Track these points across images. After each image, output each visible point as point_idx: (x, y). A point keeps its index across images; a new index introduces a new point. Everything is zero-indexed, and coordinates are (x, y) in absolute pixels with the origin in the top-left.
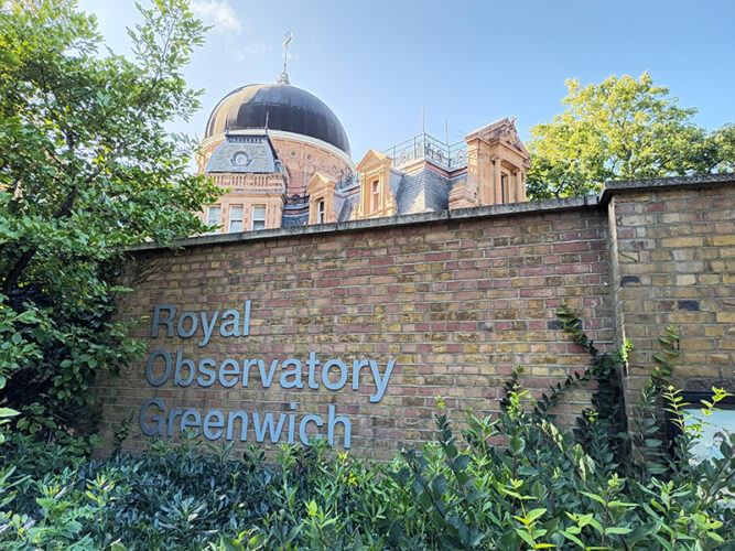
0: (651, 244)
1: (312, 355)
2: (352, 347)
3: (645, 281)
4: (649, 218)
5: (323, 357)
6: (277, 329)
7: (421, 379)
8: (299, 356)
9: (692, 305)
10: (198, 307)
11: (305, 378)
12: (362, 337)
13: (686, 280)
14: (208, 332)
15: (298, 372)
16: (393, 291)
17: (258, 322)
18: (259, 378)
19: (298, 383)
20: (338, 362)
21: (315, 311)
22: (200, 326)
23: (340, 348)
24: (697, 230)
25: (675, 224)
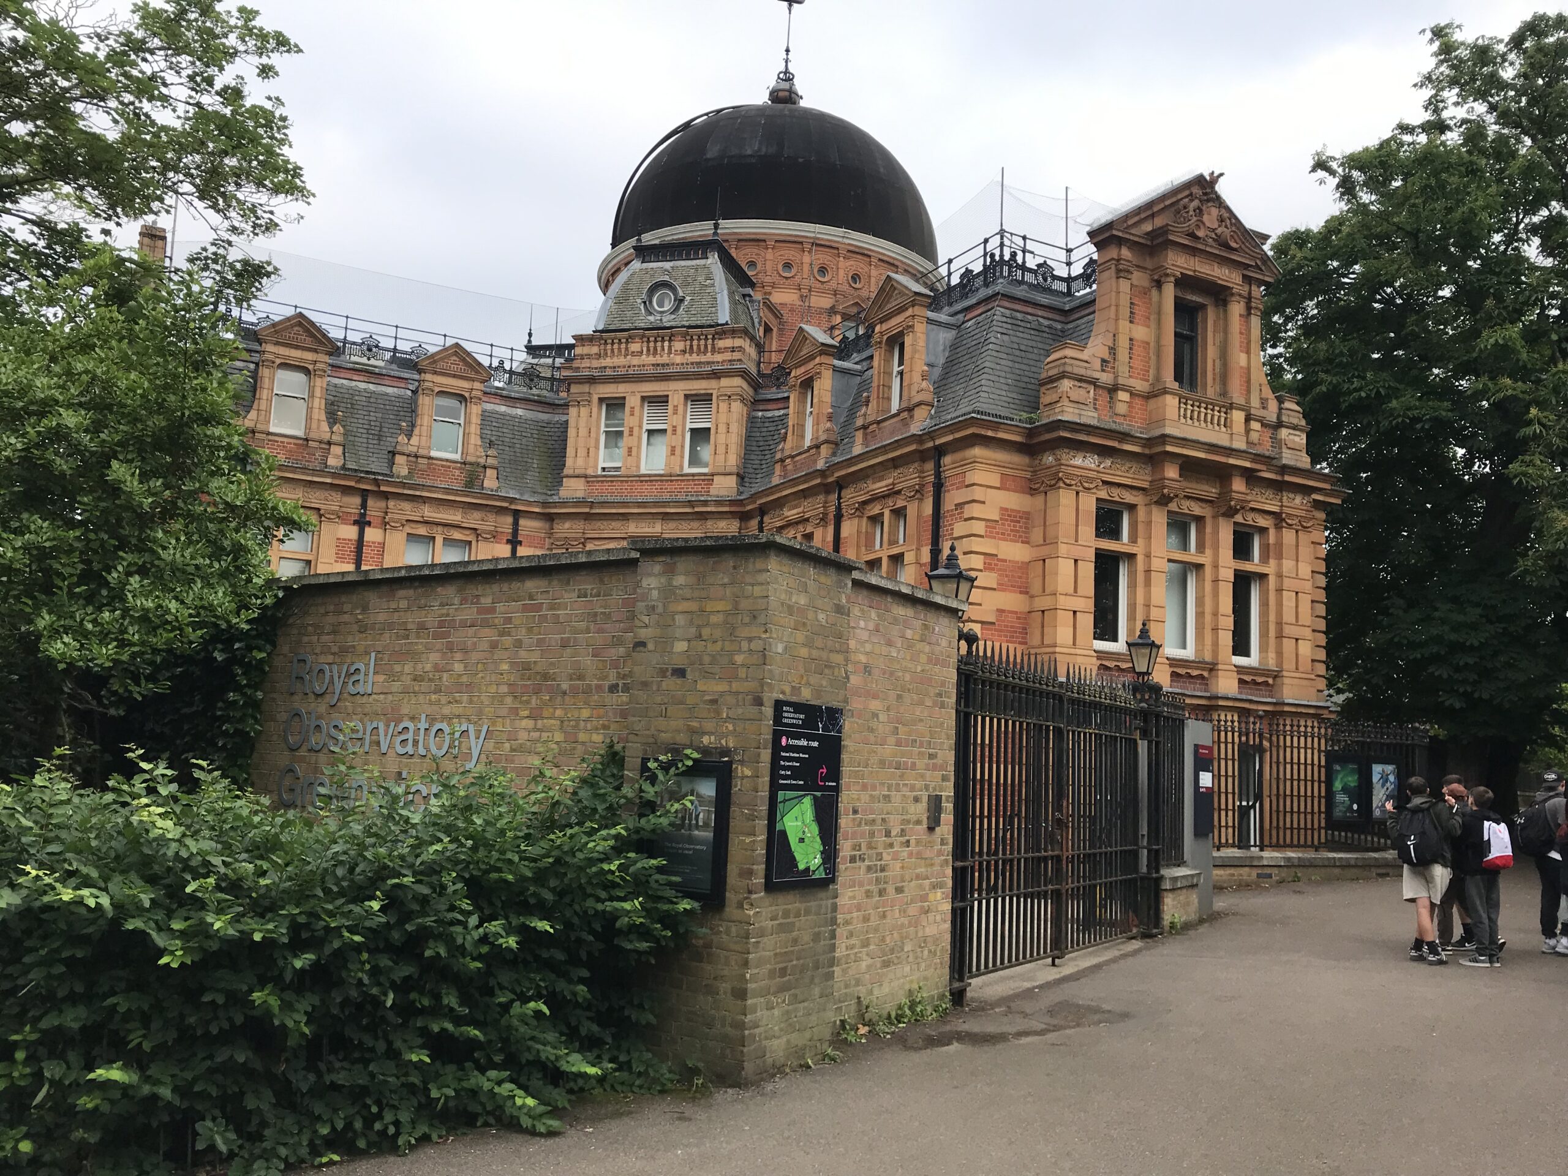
0: (660, 610)
1: (423, 717)
2: (456, 709)
3: (651, 646)
4: (663, 580)
5: (432, 720)
6: (396, 686)
7: (507, 745)
8: (412, 719)
9: (680, 673)
10: (330, 658)
11: (416, 743)
12: (465, 698)
13: (681, 646)
14: (338, 686)
15: (410, 736)
16: (494, 646)
17: (381, 678)
18: (378, 743)
19: (410, 749)
20: (444, 726)
21: (428, 667)
22: (332, 681)
23: (446, 710)
24: (696, 594)
25: (680, 587)
